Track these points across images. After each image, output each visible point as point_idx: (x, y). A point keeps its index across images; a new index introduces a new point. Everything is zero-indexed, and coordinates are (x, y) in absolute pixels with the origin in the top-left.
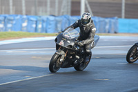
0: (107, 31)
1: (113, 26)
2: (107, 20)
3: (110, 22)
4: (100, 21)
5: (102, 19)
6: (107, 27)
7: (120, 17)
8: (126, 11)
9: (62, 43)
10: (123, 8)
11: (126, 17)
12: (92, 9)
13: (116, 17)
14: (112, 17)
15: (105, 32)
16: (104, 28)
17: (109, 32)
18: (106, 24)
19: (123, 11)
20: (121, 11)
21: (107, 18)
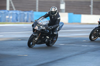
0: (26, 20)
1: (30, 17)
2: (26, 13)
3: (28, 14)
4: (20, 14)
5: (22, 12)
6: (26, 18)
7: (35, 11)
8: (39, 6)
9: (37, 28)
10: (37, 4)
11: (39, 11)
12: (14, 5)
13: (32, 11)
14: (29, 11)
15: (24, 21)
16: (24, 18)
17: (27, 22)
18: (25, 15)
19: (37, 6)
20: (35, 6)
21: (25, 11)
